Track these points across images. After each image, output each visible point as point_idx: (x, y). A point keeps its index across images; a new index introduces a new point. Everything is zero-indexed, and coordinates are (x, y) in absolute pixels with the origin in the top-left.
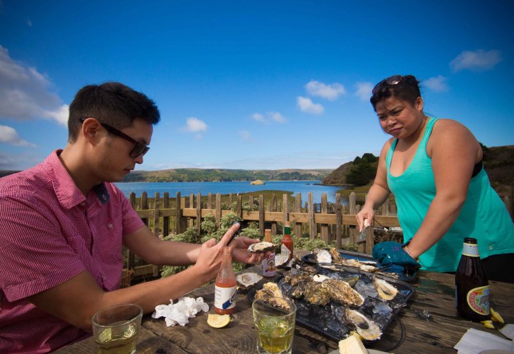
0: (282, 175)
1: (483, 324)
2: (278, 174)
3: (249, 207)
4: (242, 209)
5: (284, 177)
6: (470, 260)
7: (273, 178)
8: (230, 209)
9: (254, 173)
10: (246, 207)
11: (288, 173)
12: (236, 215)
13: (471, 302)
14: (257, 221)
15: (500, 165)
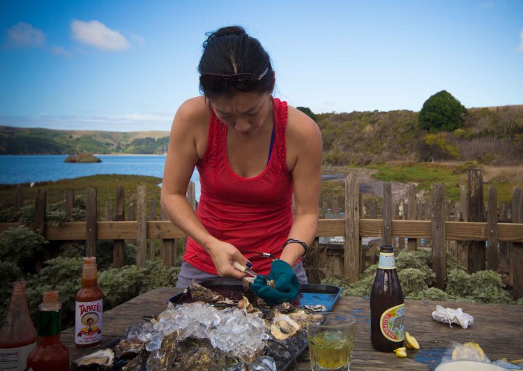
0: (138, 142)
1: (395, 353)
2: (131, 140)
3: (63, 213)
4: (46, 219)
5: (143, 146)
6: (386, 274)
7: (118, 149)
8: (16, 220)
9: (75, 137)
10: (57, 213)
11: (153, 140)
12: (31, 233)
13: (384, 327)
14: (83, 242)
15: (480, 135)
